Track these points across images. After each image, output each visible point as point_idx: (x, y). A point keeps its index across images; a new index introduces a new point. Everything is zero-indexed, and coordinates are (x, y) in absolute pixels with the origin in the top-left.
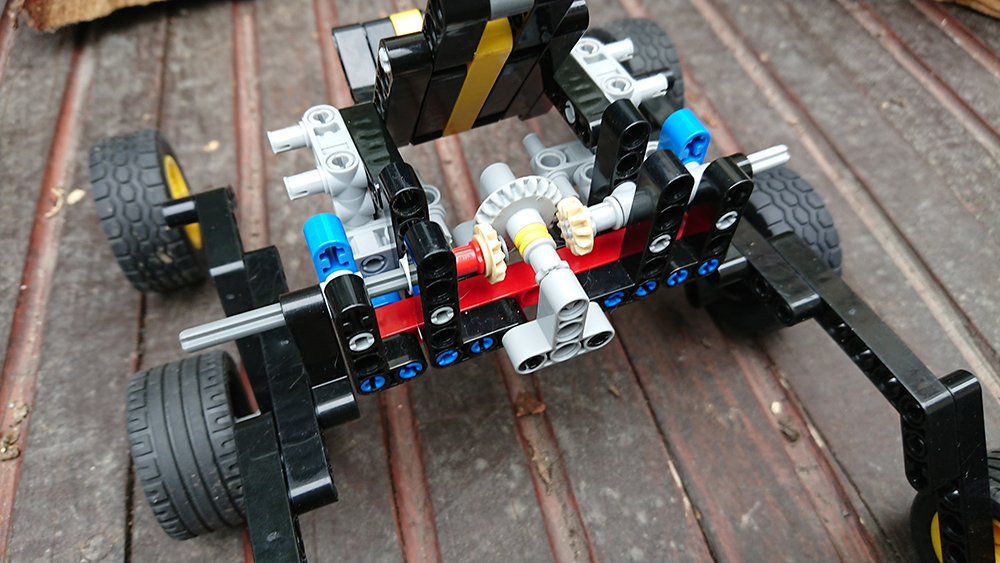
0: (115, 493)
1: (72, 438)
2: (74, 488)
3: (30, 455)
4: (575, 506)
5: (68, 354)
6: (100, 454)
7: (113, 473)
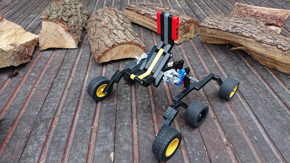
0: (112, 138)
1: (105, 130)
2: (106, 137)
3: (99, 132)
4: (187, 151)
5: (104, 117)
6: (110, 132)
7: (112, 135)
